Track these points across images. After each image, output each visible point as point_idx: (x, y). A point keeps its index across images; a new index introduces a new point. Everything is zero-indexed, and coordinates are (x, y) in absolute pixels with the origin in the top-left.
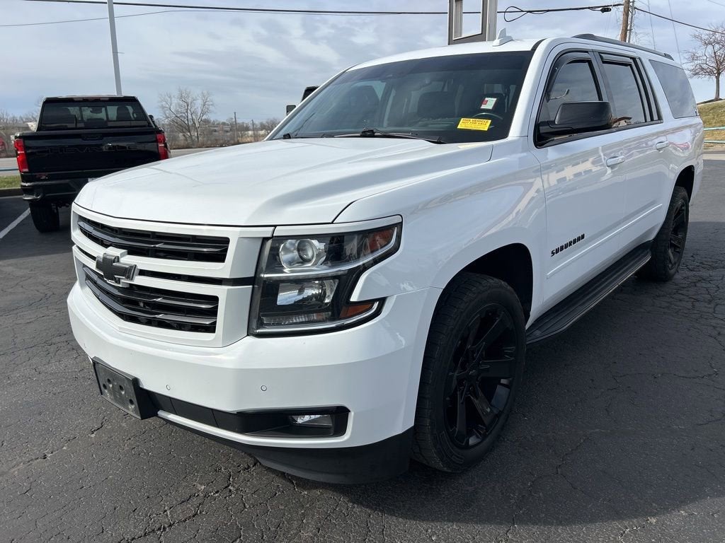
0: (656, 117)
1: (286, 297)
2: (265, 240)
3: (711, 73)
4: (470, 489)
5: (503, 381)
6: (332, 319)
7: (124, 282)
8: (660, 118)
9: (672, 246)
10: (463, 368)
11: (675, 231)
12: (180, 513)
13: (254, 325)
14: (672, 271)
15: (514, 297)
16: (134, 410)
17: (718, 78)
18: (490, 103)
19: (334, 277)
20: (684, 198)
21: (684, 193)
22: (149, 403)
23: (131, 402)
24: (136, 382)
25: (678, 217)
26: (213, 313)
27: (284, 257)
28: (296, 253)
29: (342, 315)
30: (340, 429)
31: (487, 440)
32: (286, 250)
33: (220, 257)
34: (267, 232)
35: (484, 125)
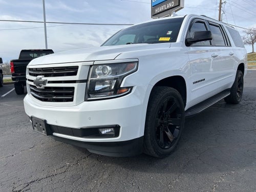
0: (229, 45)
1: (98, 87)
2: (91, 66)
3: (250, 43)
4: (166, 163)
5: (177, 127)
6: (114, 94)
7: (43, 87)
8: (230, 45)
9: (238, 92)
10: (162, 119)
11: (239, 86)
12: (59, 171)
13: (87, 97)
14: (239, 100)
15: (180, 96)
16: (45, 133)
17: (253, 45)
18: (170, 33)
19: (115, 79)
20: (241, 74)
21: (241, 72)
22: (50, 129)
23: (44, 129)
24: (45, 121)
25: (239, 81)
26: (72, 94)
27: (97, 72)
28: (101, 72)
29: (117, 93)
30: (117, 134)
31: (172, 147)
32: (98, 70)
33: (75, 74)
34: (91, 63)
35: (168, 39)
